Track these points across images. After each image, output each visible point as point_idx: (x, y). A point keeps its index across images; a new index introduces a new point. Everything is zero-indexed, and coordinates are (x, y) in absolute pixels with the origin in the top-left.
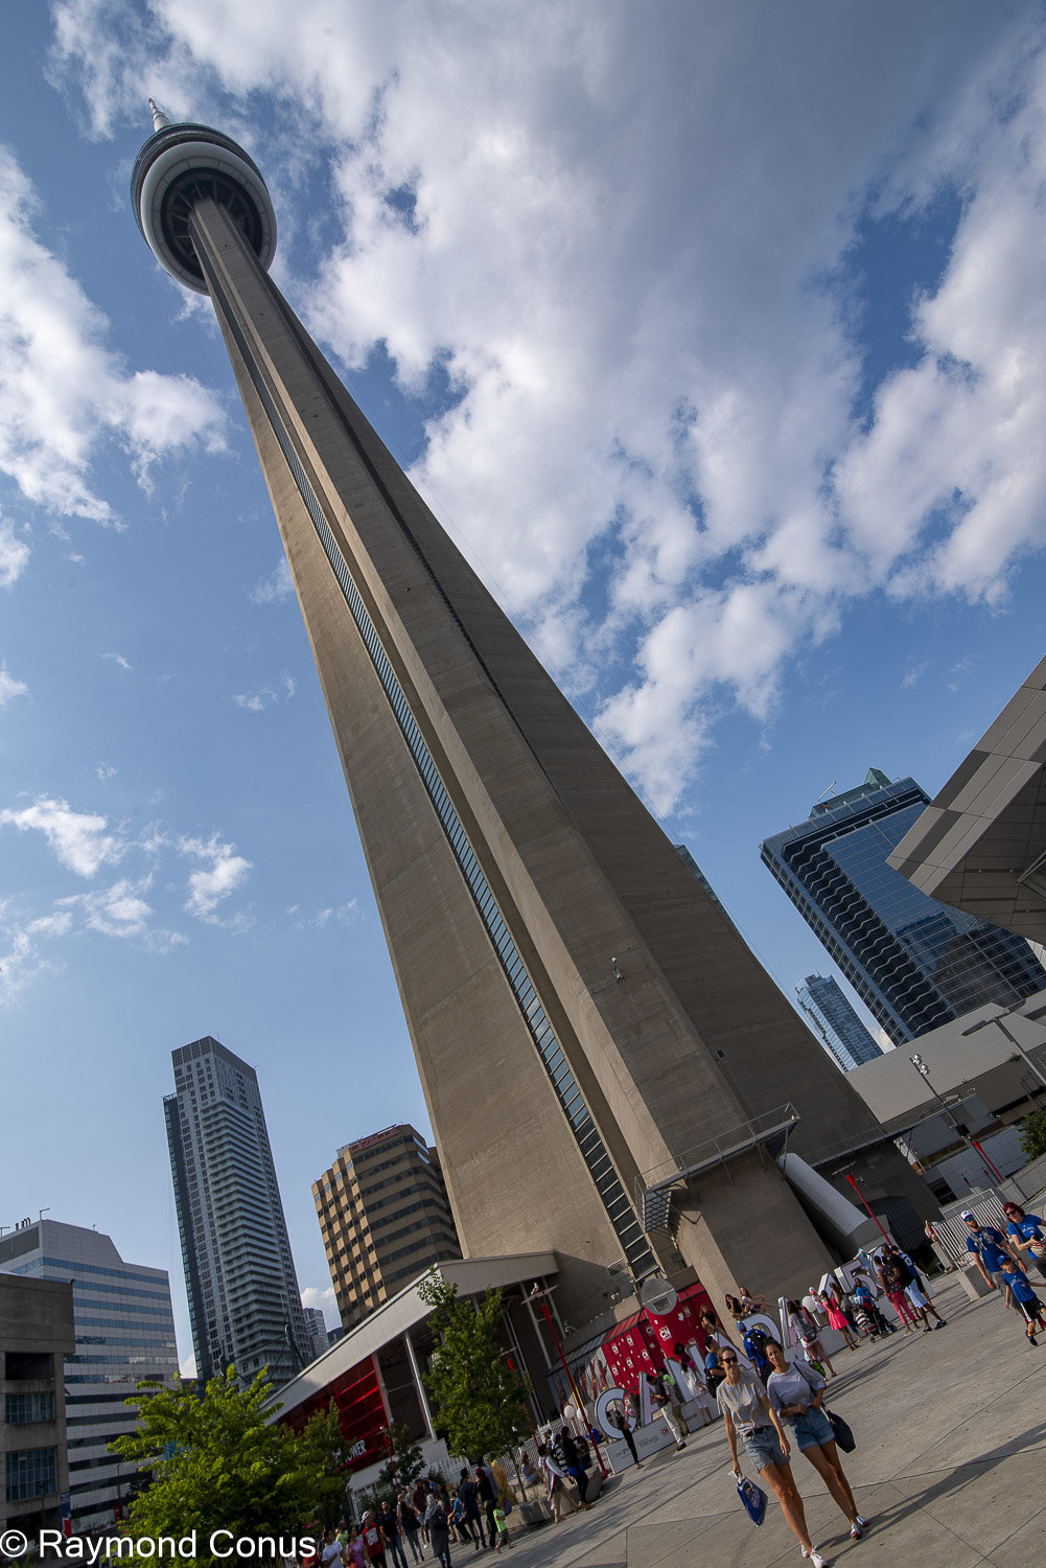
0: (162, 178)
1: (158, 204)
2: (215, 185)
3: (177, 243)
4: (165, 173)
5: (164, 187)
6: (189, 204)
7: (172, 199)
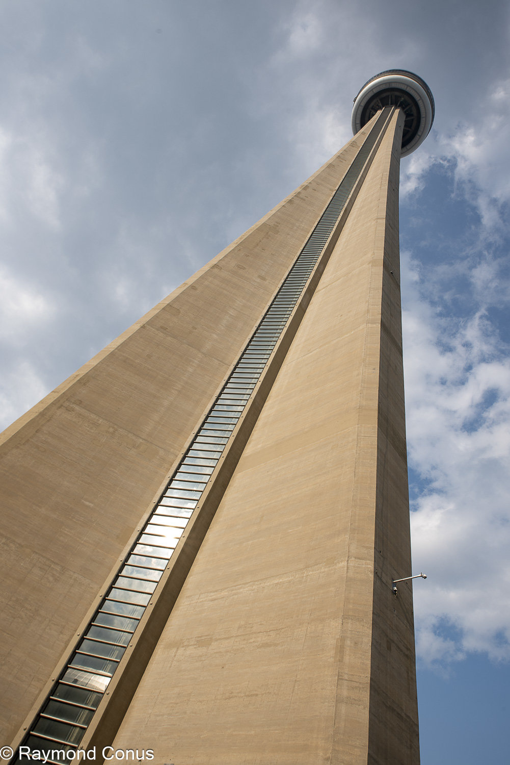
0: (408, 86)
1: (394, 86)
2: (412, 118)
3: (375, 101)
4: (411, 87)
5: (403, 87)
6: (399, 104)
7: (397, 93)
